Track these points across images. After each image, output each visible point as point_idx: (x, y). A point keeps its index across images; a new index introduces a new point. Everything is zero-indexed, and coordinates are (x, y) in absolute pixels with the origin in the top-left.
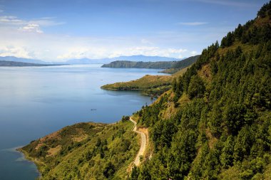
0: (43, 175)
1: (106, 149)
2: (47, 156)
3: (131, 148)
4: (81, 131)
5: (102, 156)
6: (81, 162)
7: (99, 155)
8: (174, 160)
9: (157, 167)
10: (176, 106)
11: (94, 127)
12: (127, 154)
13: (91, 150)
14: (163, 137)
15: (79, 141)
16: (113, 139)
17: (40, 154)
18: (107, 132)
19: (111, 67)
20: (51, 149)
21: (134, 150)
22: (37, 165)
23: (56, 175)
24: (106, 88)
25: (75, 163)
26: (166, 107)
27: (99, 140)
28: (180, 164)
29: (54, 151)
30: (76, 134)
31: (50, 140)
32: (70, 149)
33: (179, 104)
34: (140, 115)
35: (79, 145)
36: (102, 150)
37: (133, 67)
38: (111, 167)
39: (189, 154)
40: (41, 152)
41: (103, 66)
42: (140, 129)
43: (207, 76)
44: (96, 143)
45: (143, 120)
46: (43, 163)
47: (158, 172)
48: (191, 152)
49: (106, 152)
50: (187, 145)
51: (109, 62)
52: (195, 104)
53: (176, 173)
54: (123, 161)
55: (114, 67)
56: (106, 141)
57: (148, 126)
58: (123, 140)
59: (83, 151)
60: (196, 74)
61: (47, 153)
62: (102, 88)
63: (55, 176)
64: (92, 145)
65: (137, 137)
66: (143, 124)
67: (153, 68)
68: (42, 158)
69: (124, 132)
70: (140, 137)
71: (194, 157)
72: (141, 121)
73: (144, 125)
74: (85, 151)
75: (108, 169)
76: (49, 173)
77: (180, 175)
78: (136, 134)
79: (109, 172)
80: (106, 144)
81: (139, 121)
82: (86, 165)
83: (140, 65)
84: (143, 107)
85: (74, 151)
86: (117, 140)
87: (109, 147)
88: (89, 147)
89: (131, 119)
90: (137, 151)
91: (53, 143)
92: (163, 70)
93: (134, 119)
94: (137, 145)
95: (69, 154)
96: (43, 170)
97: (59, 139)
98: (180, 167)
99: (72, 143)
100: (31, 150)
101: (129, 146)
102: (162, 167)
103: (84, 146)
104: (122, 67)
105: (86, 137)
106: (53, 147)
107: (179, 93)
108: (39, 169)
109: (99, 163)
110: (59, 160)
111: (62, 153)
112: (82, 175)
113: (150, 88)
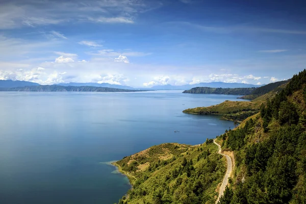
0: (134, 188)
1: (193, 169)
2: (137, 171)
3: (218, 169)
4: (167, 151)
5: (189, 175)
6: (168, 178)
7: (186, 173)
8: (273, 185)
9: (255, 190)
10: (266, 131)
11: (179, 148)
12: (214, 175)
13: (178, 169)
14: (255, 160)
15: (165, 160)
16: (198, 160)
17: (132, 169)
18: (191, 152)
19: (192, 93)
20: (140, 165)
21: (221, 171)
22: (129, 178)
23: (146, 188)
24: (187, 112)
25: (163, 179)
26: (254, 132)
27: (185, 160)
28: (280, 189)
29: (143, 167)
30: (163, 152)
31: (139, 157)
32: (157, 166)
33: (269, 129)
34: (224, 139)
35: (166, 163)
36: (188, 169)
37: (213, 93)
38: (199, 185)
39: (289, 180)
40: (132, 167)
41: (184, 92)
42: (225, 152)
43: (299, 102)
44: (182, 162)
45: (228, 143)
46: (134, 177)
47: (255, 196)
48: (292, 178)
49: (192, 171)
50: (287, 171)
51: (189, 88)
52: (289, 130)
53: (276, 198)
54: (211, 181)
55: (195, 93)
56: (191, 161)
57: (233, 149)
58: (209, 162)
59: (170, 170)
60: (286, 100)
61: (137, 169)
62: (184, 112)
63: (145, 190)
64: (178, 164)
65: (222, 159)
66: (228, 147)
67: (232, 94)
68: (133, 172)
69: (209, 154)
70: (226, 160)
71: (295, 183)
72: (225, 144)
73: (230, 148)
74: (172, 169)
75: (197, 187)
76: (140, 186)
77: (281, 201)
78: (221, 157)
79: (198, 191)
80: (192, 164)
81: (223, 144)
82: (174, 182)
83: (219, 91)
84: (227, 131)
85: (162, 168)
86: (203, 161)
87: (195, 167)
88: (175, 165)
89: (214, 142)
90: (224, 173)
91: (142, 160)
92: (242, 96)
93: (218, 142)
94: (223, 167)
95: (157, 171)
96: (134, 183)
97: (148, 156)
98: (280, 192)
99: (159, 161)
100: (124, 165)
101: (215, 167)
102: (259, 191)
103: (170, 164)
104: (202, 93)
105: (172, 156)
106: (142, 163)
107: (268, 119)
108: (130, 182)
109: (186, 182)
110: (148, 176)
111: (150, 170)
112: (171, 190)
113: (229, 113)
